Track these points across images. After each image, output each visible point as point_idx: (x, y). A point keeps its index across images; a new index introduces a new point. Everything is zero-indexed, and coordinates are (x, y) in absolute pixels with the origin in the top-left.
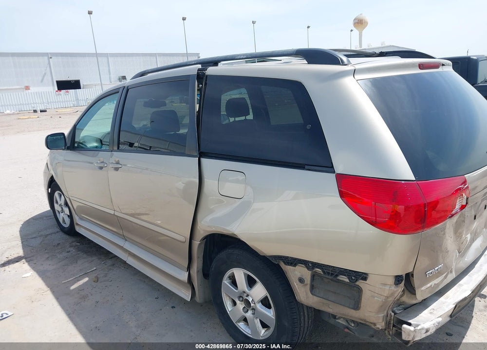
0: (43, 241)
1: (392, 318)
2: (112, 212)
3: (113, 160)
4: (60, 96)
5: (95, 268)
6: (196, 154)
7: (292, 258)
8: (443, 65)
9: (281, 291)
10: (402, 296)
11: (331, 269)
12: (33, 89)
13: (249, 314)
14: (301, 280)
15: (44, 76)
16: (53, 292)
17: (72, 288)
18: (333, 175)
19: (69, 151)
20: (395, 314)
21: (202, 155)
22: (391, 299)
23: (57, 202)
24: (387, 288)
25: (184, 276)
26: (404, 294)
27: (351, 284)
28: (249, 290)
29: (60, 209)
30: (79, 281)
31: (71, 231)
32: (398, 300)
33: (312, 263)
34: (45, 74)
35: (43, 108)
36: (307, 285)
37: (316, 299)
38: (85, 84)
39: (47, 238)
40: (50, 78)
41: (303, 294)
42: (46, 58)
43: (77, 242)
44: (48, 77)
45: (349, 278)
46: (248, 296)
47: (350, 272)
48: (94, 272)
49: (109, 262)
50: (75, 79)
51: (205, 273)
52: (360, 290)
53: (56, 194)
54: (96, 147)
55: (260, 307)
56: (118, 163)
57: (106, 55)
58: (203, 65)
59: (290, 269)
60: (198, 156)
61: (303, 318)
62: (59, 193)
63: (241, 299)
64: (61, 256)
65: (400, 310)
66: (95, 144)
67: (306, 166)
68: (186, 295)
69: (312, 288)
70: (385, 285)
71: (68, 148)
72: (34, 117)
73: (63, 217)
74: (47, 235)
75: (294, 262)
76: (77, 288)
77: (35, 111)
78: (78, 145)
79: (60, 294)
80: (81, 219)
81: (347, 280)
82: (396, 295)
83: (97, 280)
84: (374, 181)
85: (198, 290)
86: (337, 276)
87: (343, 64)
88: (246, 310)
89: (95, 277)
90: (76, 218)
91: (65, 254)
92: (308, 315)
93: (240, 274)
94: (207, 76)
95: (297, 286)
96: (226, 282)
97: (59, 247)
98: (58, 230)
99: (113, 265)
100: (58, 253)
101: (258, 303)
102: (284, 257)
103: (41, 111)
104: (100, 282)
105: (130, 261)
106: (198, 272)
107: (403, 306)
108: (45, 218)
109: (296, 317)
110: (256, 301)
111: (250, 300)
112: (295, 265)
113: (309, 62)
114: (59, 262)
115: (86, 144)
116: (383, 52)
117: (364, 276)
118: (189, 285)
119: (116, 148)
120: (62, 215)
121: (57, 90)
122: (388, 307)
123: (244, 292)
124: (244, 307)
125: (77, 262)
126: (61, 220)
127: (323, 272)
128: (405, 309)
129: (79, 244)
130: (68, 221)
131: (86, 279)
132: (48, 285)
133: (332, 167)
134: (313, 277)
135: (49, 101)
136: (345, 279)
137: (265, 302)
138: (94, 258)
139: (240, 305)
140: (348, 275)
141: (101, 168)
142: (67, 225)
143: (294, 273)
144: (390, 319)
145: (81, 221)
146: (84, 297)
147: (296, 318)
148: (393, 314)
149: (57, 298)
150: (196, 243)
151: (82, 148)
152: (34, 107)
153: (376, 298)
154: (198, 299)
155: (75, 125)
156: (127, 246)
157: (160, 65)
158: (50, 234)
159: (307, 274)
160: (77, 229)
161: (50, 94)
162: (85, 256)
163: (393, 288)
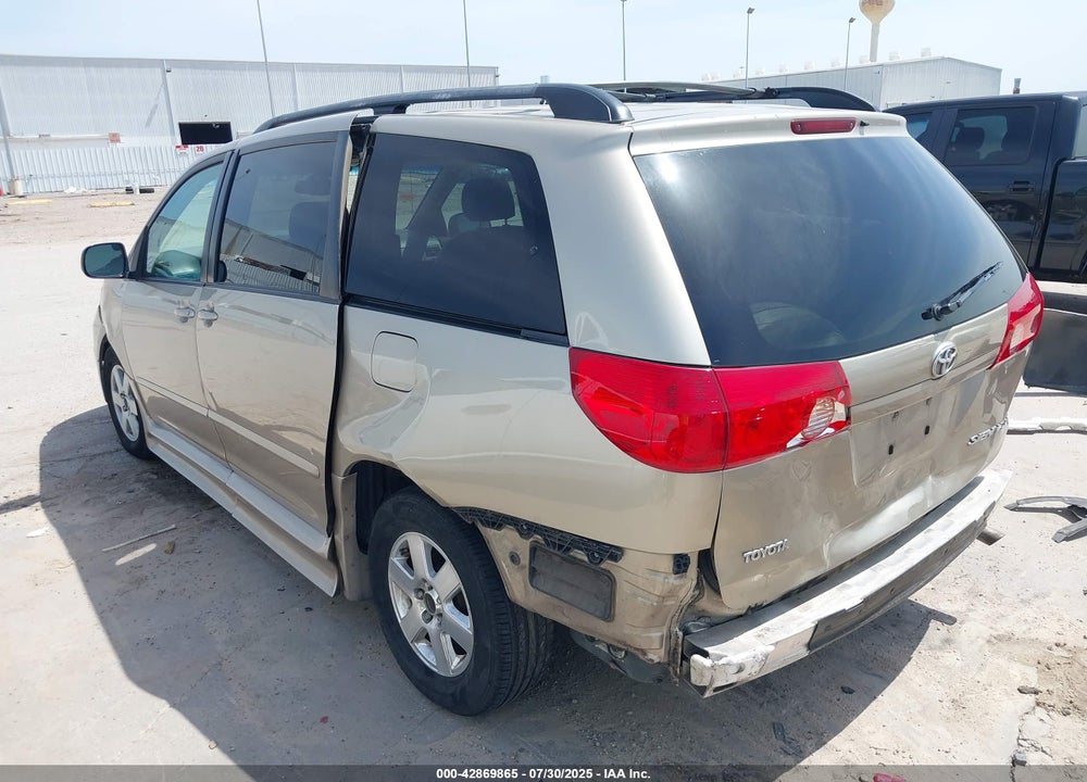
0: (84, 467)
1: (680, 641)
2: (204, 412)
3: (203, 305)
4: (185, 159)
5: (173, 526)
6: (336, 295)
7: (493, 513)
8: (863, 124)
9: (481, 578)
10: (696, 599)
11: (558, 536)
12: (126, 141)
13: (433, 626)
14: (514, 558)
15: (153, 113)
16: (80, 569)
17: (120, 562)
18: (565, 351)
19: (133, 283)
20: (686, 632)
21: (347, 299)
22: (673, 602)
23: (116, 389)
24: (660, 579)
25: (322, 546)
26: (701, 594)
27: (593, 566)
28: (433, 577)
29: (122, 404)
30: (137, 549)
31: (140, 450)
32: (690, 605)
33: (527, 523)
34: (156, 106)
35: (147, 184)
36: (525, 567)
37: (541, 597)
38: (241, 131)
39: (94, 462)
40: (166, 116)
41: (517, 585)
42: (158, 71)
43: (153, 473)
44: (161, 116)
45: (588, 555)
46: (431, 588)
47: (590, 543)
48: (170, 534)
49: (208, 515)
50: (220, 121)
51: (362, 541)
52: (611, 581)
53: (115, 371)
54: (190, 276)
55: (449, 609)
56: (212, 311)
57: (290, 68)
58: (378, 110)
59: (495, 535)
60: (340, 302)
61: (523, 635)
62: (119, 370)
63: (420, 594)
64: (114, 498)
65: (700, 627)
66: (190, 270)
67: (523, 331)
68: (327, 583)
69: (533, 572)
70: (656, 572)
71: (132, 276)
72: (124, 203)
73: (126, 418)
74: (94, 456)
75: (498, 521)
76: (130, 562)
77: (129, 190)
78: (154, 270)
79: (93, 572)
80: (158, 425)
81: (586, 559)
82: (682, 595)
83: (172, 548)
84: (631, 363)
85: (348, 575)
86: (568, 549)
87: (616, 120)
88: (428, 617)
89: (169, 543)
90: (148, 422)
91: (123, 496)
92: (537, 631)
93: (418, 544)
94: (375, 134)
95: (506, 570)
96: (395, 560)
97: (114, 481)
98: (120, 446)
99: (213, 521)
100: (111, 492)
101: (447, 601)
102: (480, 510)
103: (142, 191)
104: (178, 554)
105: (240, 515)
106: (346, 538)
107: (708, 620)
108: (97, 421)
109: (505, 632)
110: (443, 598)
111: (435, 598)
112: (499, 527)
113: (558, 114)
114: (108, 511)
115: (169, 268)
116: (773, 90)
117: (615, 553)
118: (332, 566)
119: (211, 280)
120: (125, 414)
121: (180, 143)
122: (669, 618)
123: (425, 581)
124: (426, 612)
125: (142, 513)
126: (124, 427)
127: (545, 540)
128: (712, 625)
129: (155, 477)
130: (135, 425)
131: (152, 547)
132: (74, 555)
133: (566, 334)
134: (533, 550)
135: (162, 169)
136: (581, 555)
137: (457, 601)
138: (180, 507)
139: (420, 608)
140: (586, 550)
141: (185, 320)
142: (133, 437)
143: (502, 543)
144: (677, 644)
145: (158, 430)
146: (139, 582)
147: (510, 634)
148: (680, 634)
149: (86, 581)
150: (339, 479)
151: (162, 276)
152: (128, 182)
153: (640, 598)
154: (348, 593)
155: (146, 227)
156: (234, 482)
157: (303, 107)
158: (99, 454)
159: (523, 546)
160: (151, 446)
161: (164, 153)
162: (162, 500)
163: (673, 580)
